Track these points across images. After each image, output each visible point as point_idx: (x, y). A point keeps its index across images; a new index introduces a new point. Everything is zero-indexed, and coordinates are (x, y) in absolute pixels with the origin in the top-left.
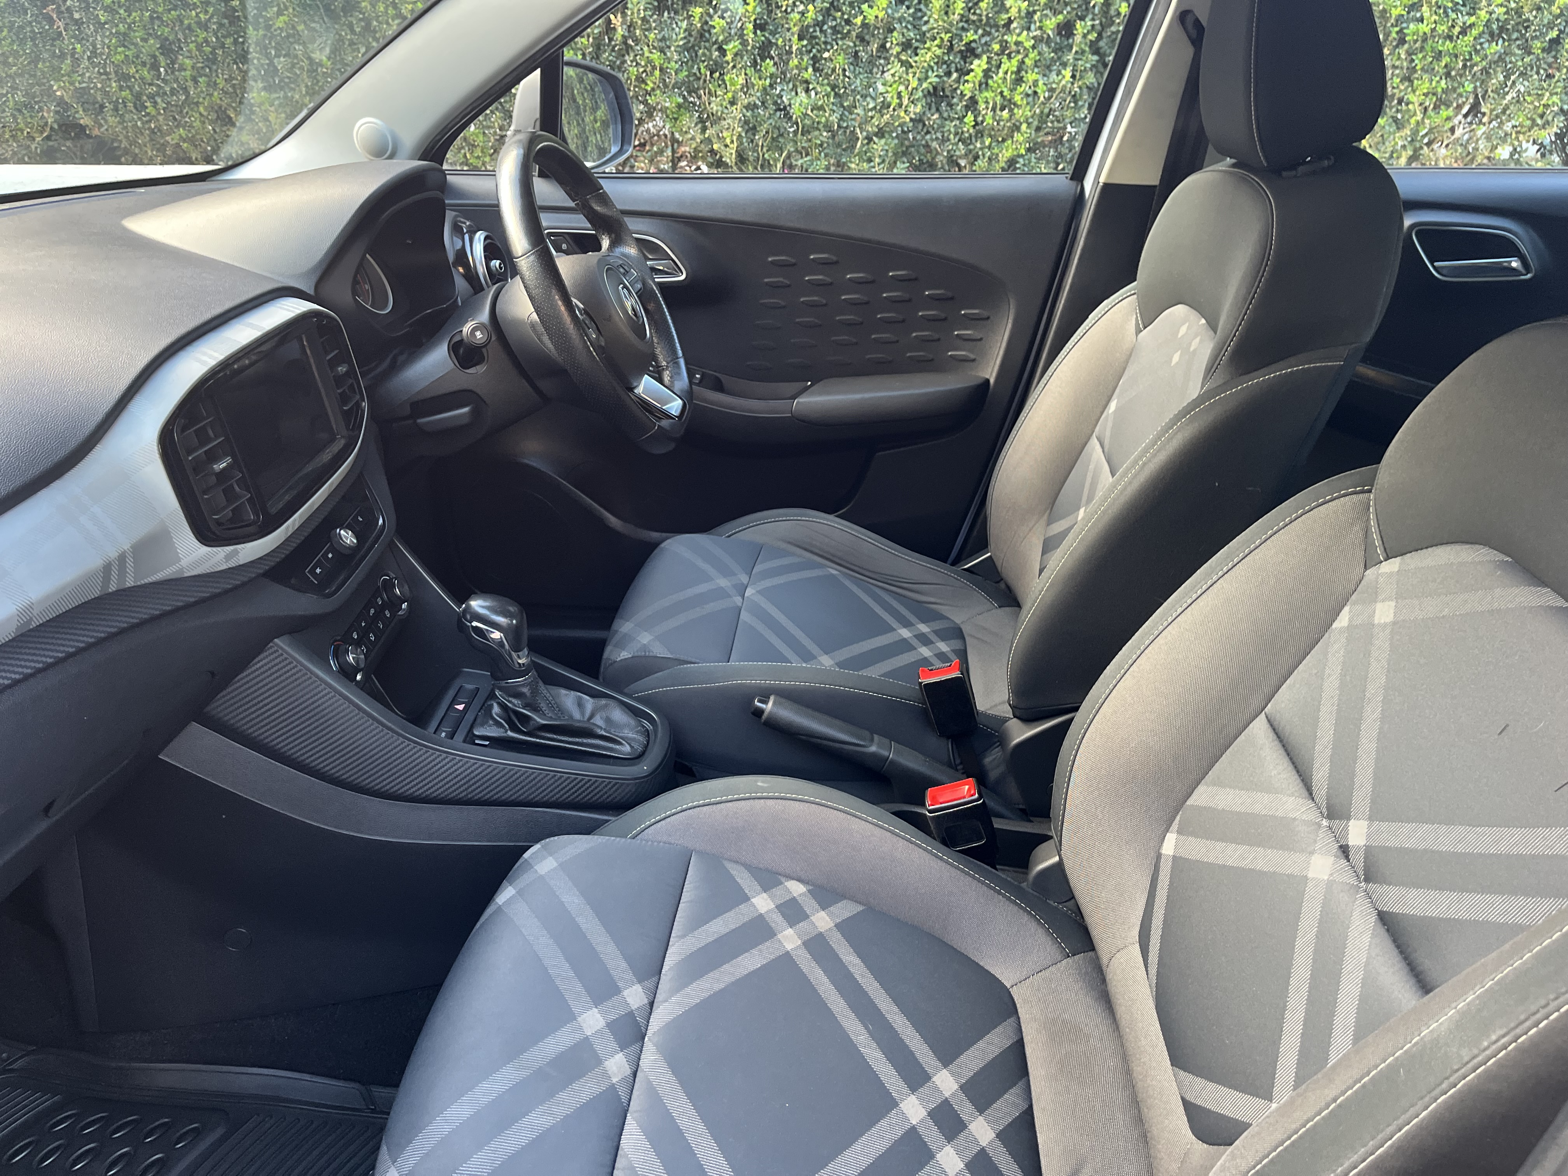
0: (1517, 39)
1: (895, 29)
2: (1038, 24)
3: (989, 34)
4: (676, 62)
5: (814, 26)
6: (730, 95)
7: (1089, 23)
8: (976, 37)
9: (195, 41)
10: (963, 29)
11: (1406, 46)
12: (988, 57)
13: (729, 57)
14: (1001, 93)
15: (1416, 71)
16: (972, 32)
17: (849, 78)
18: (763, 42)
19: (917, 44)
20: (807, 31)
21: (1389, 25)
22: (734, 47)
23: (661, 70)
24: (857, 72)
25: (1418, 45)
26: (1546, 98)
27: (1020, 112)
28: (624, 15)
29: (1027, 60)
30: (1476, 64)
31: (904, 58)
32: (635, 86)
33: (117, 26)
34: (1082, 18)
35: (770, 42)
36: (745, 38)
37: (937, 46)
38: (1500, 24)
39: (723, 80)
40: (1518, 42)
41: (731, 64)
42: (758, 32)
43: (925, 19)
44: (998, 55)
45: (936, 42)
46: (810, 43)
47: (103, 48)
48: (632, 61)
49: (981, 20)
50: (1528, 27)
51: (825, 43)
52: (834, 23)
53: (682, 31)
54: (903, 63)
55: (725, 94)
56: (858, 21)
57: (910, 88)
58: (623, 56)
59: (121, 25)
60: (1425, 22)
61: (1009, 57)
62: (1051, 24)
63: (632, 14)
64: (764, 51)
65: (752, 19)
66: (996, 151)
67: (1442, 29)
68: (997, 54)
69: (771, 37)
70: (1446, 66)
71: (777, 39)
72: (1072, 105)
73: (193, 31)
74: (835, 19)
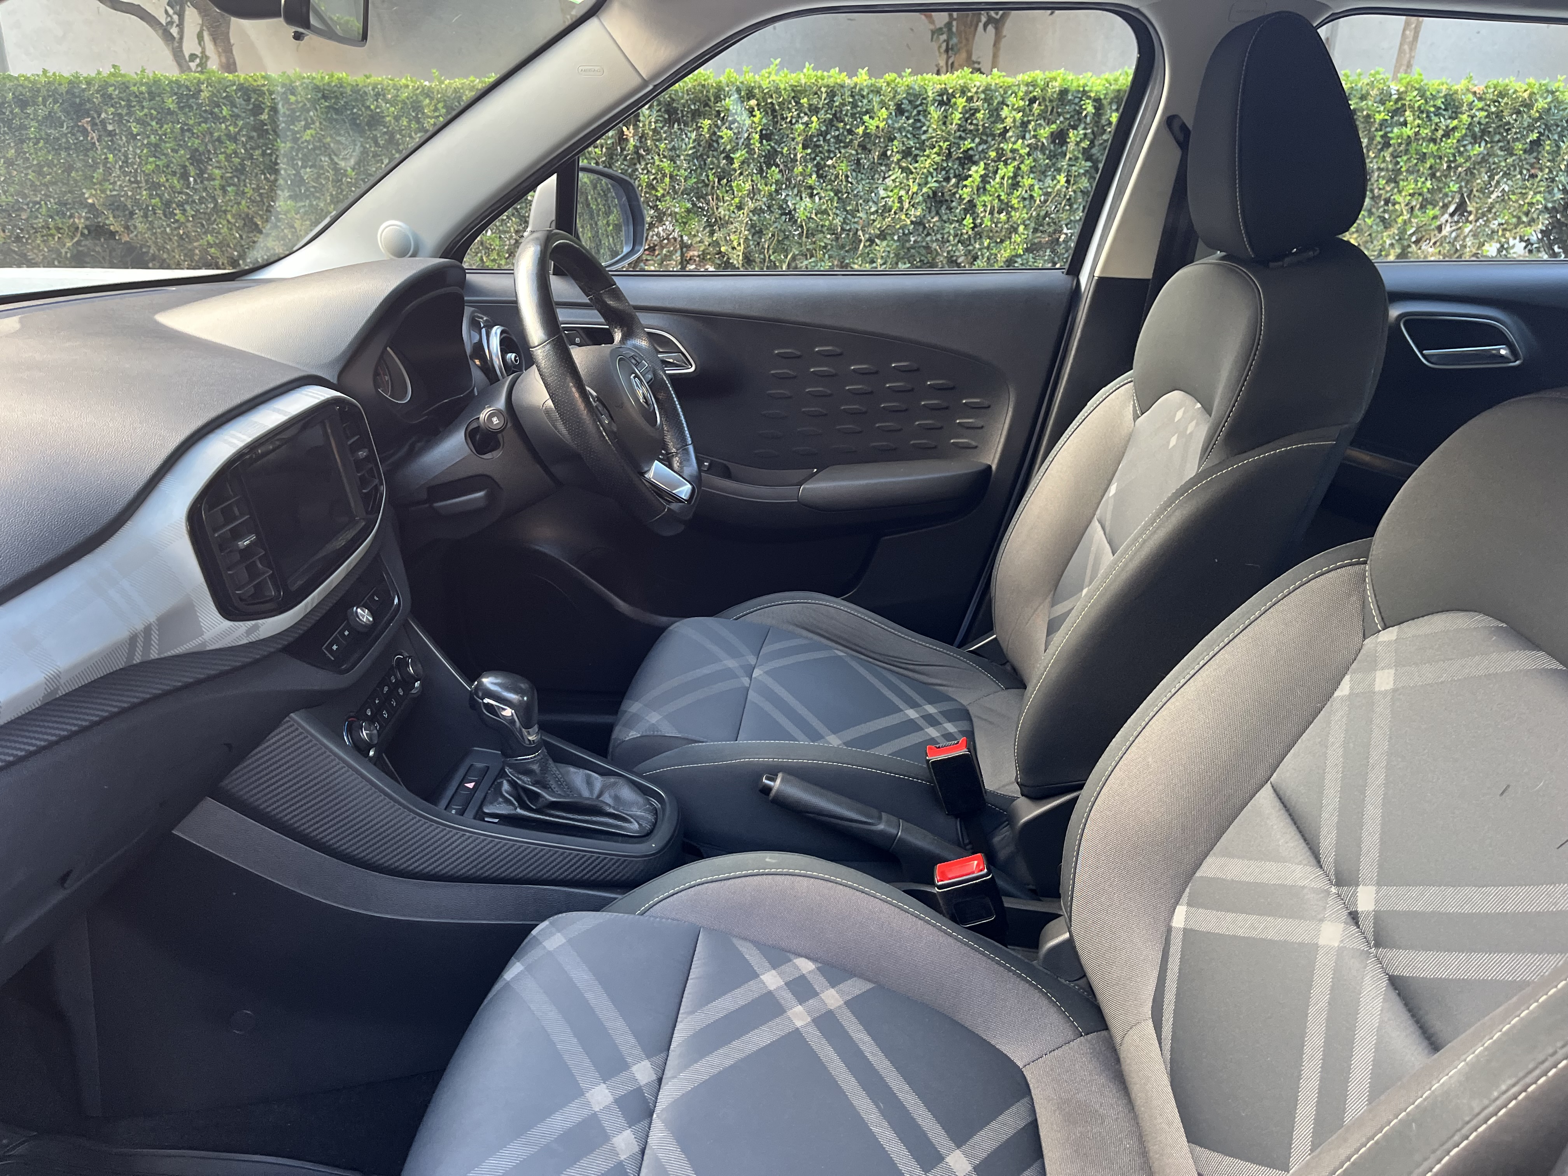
0: (1499, 141)
1: (895, 138)
2: (1032, 133)
3: (986, 142)
4: (685, 170)
5: (818, 135)
6: (737, 200)
7: (1082, 132)
8: (973, 145)
9: (224, 153)
10: (960, 137)
11: (1391, 149)
12: (985, 164)
13: (736, 165)
14: (999, 196)
15: (1401, 173)
16: (969, 140)
17: (851, 183)
18: (769, 151)
19: (917, 152)
20: (811, 141)
21: (1373, 129)
22: (741, 156)
23: (671, 177)
24: (859, 178)
25: (1402, 148)
26: (1530, 197)
27: (1017, 214)
28: (636, 127)
29: (1022, 166)
30: (1460, 165)
31: (904, 165)
32: (646, 193)
33: (149, 137)
34: (1075, 128)
35: (776, 151)
36: (752, 147)
37: (936, 153)
38: (1482, 127)
39: (731, 186)
40: (1501, 144)
41: (738, 172)
42: (764, 141)
43: (924, 128)
44: (995, 162)
45: (935, 150)
46: (813, 152)
47: (135, 158)
48: (643, 169)
49: (978, 130)
50: (1509, 129)
51: (829, 151)
52: (837, 133)
53: (691, 141)
54: (903, 169)
55: (733, 199)
56: (860, 130)
57: (910, 193)
58: (635, 164)
59: (152, 137)
60: (1409, 126)
61: (1006, 164)
62: (1045, 133)
63: (644, 126)
64: (770, 159)
65: (758, 129)
66: (994, 251)
67: (1425, 132)
68: (993, 161)
69: (776, 146)
70: (1431, 167)
71: (782, 148)
72: (1067, 207)
73: (223, 143)
74: (838, 129)
